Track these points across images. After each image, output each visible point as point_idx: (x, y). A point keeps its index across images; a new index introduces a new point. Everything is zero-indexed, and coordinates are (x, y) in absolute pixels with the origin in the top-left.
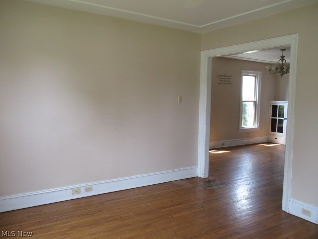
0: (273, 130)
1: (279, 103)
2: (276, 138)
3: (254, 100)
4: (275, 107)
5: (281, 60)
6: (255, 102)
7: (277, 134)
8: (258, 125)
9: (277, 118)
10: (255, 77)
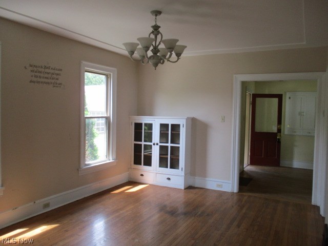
0: (137, 161)
1: (145, 120)
2: (142, 175)
3: (106, 116)
4: (138, 126)
5: (153, 32)
6: (107, 119)
7: (144, 168)
8: (115, 157)
9: (143, 143)
10: (107, 76)
